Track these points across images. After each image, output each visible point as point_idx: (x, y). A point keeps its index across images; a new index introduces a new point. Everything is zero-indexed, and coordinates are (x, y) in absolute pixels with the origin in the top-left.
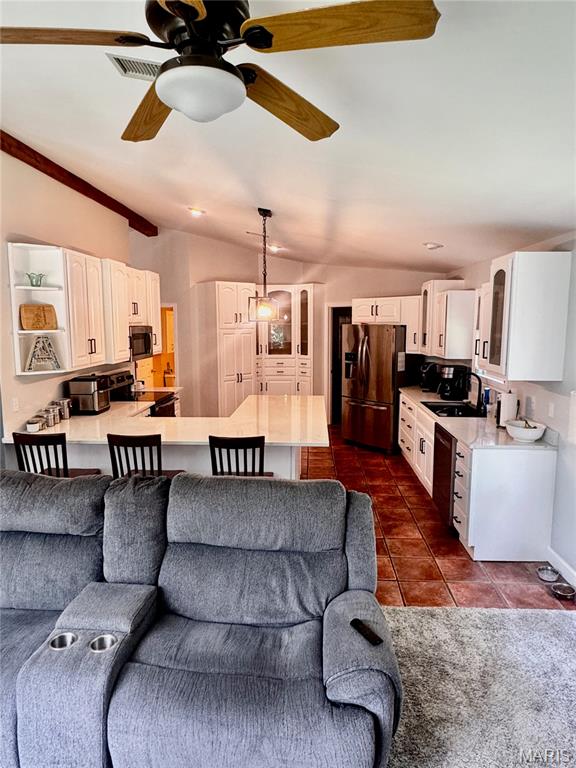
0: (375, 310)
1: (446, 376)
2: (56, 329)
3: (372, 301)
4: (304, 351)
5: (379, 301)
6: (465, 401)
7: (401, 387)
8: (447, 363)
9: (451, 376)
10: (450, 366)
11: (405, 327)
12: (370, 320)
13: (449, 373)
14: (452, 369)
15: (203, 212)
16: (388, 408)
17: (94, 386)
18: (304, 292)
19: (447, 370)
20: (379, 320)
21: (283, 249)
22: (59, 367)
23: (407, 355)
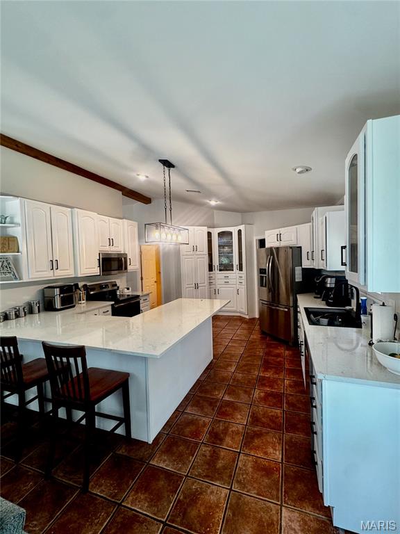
0: (279, 237)
1: (328, 286)
2: (18, 252)
3: (277, 231)
4: (241, 269)
5: (282, 230)
6: (348, 308)
7: (299, 293)
8: (329, 274)
9: (333, 286)
10: (331, 277)
11: (301, 247)
12: (276, 244)
13: (330, 283)
14: (334, 279)
15: (147, 177)
16: (289, 309)
17: (57, 291)
18: (240, 232)
19: (329, 280)
20: (283, 244)
21: (218, 203)
22: (16, 278)
23: (303, 269)
